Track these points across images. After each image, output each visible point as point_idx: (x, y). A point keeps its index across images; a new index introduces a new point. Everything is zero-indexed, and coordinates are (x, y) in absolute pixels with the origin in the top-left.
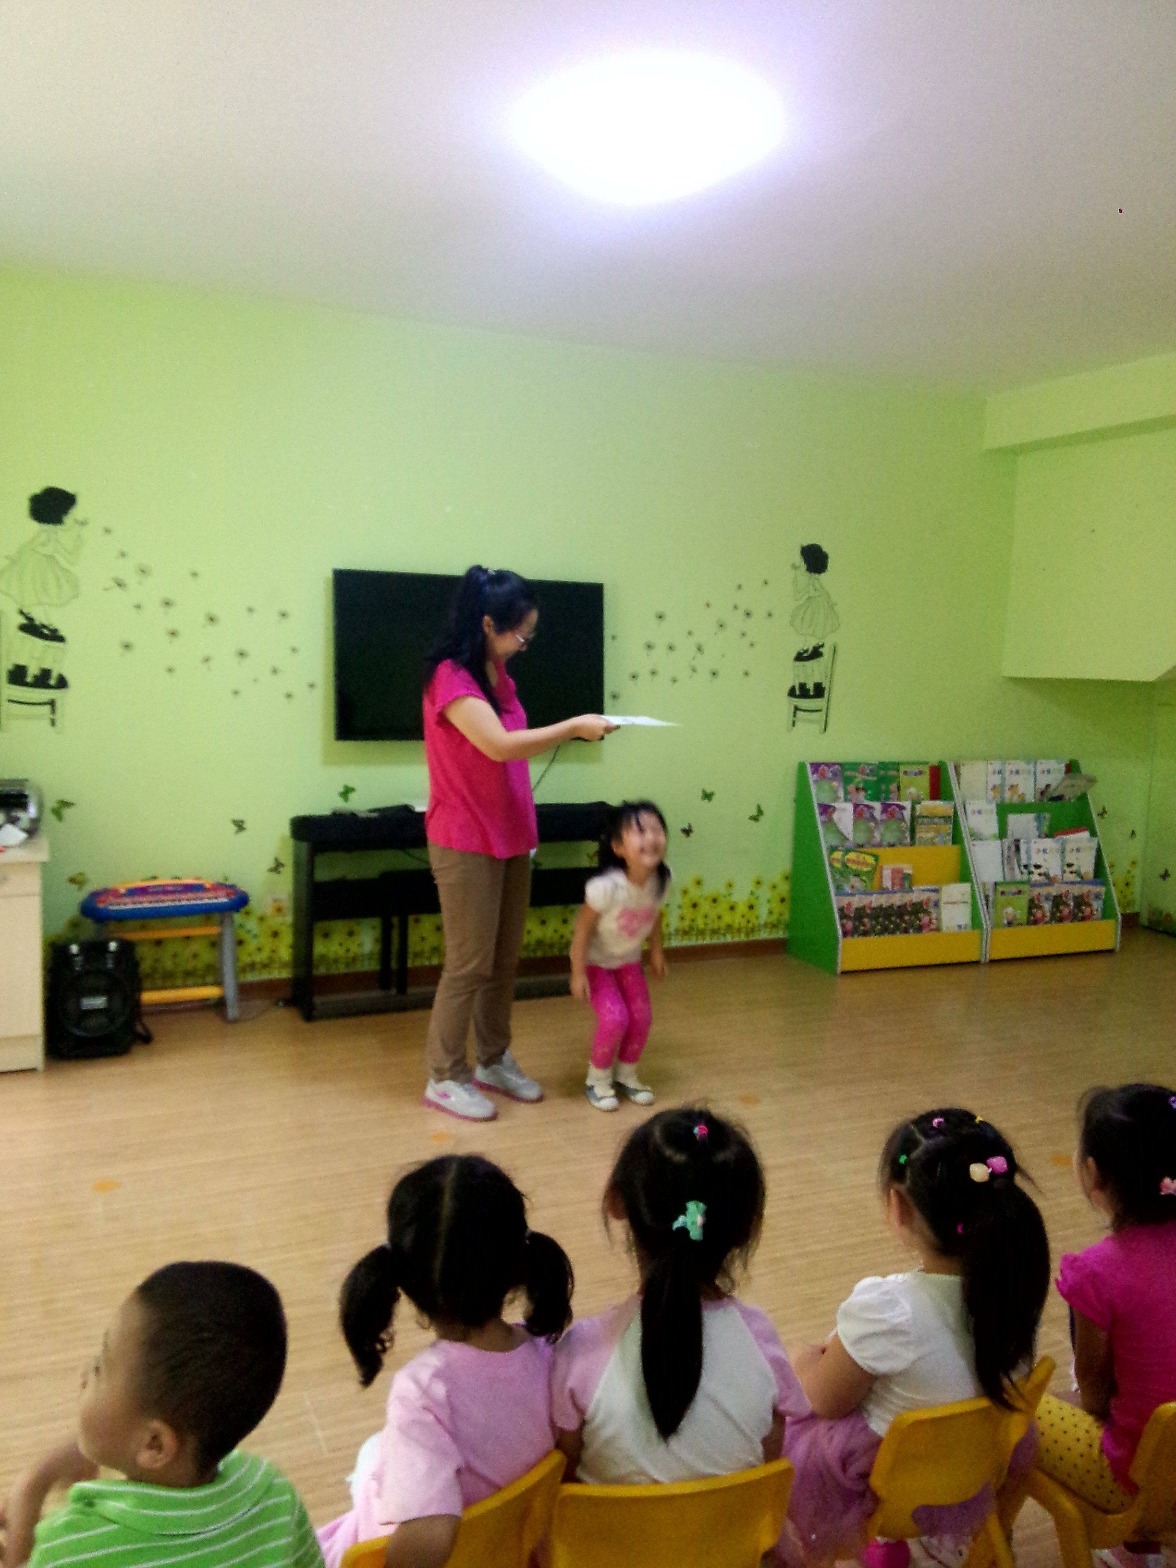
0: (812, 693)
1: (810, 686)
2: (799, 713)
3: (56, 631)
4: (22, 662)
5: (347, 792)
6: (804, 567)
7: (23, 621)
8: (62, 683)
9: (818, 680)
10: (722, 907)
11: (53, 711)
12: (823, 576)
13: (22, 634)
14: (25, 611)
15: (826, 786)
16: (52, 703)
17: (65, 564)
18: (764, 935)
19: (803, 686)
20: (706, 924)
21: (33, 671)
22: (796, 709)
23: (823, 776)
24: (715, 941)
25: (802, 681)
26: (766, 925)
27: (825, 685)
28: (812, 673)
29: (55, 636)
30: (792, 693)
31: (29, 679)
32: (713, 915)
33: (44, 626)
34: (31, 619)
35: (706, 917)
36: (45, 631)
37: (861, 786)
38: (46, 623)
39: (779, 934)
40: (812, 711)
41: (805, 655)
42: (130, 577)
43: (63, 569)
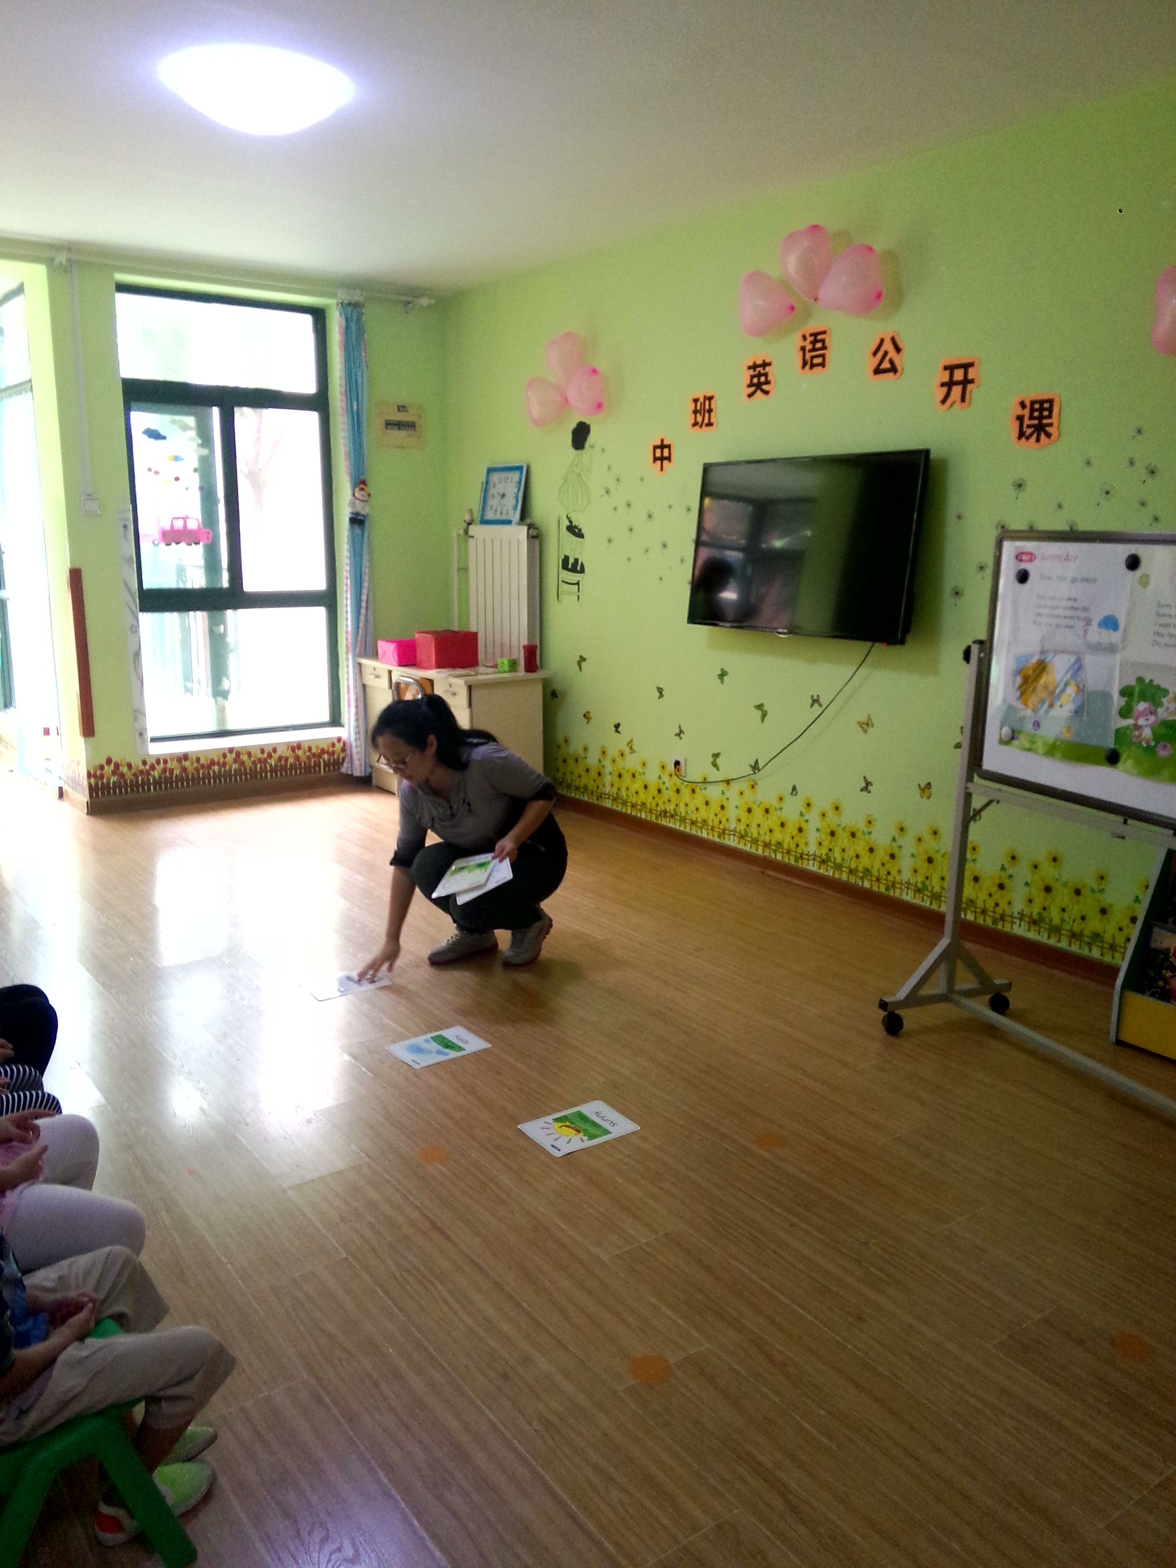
3: (580, 530)
4: (567, 554)
5: (723, 675)
7: (569, 524)
8: (582, 571)
10: (1087, 905)
11: (579, 591)
13: (568, 533)
14: (569, 516)
16: (578, 584)
17: (585, 480)
20: (1063, 920)
21: (571, 561)
24: (1075, 948)
29: (580, 535)
31: (570, 566)
32: (1075, 911)
33: (576, 527)
34: (571, 522)
35: (1063, 910)
36: (577, 530)
38: (577, 524)
42: (612, 486)
43: (584, 483)
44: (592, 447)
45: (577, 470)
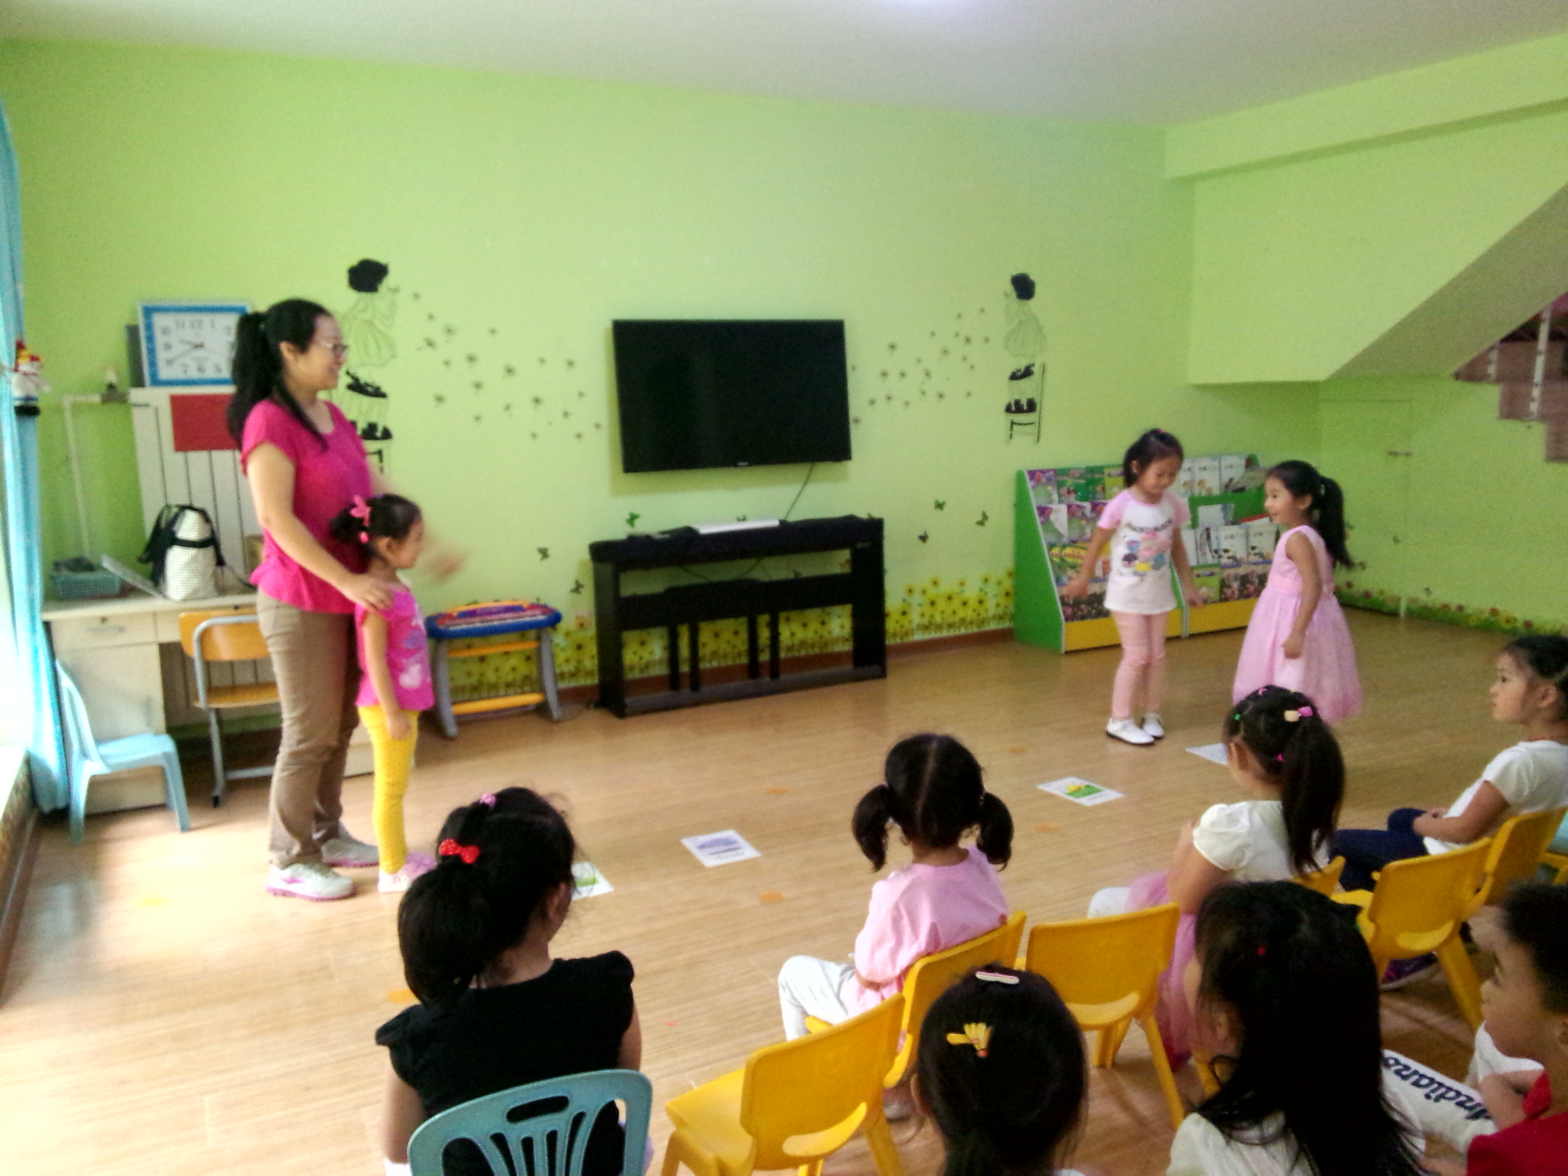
0: (1025, 408)
1: (1024, 402)
2: (1015, 426)
3: (379, 388)
5: (632, 519)
6: (1014, 295)
7: (349, 380)
8: (387, 435)
9: (1030, 397)
10: (956, 604)
11: (381, 460)
12: (1032, 303)
13: (350, 393)
14: (351, 372)
15: (1041, 490)
16: (380, 452)
17: (381, 328)
18: (993, 626)
19: (1017, 403)
20: (941, 619)
21: (362, 425)
22: (1013, 423)
23: (1039, 481)
24: (949, 634)
25: (1017, 398)
26: (994, 617)
27: (1037, 400)
28: (1025, 390)
29: (378, 393)
30: (1008, 409)
32: (948, 610)
33: (367, 385)
34: (356, 380)
35: (942, 613)
36: (370, 389)
37: (1071, 489)
38: (369, 381)
39: (1006, 624)
40: (1026, 424)
41: (1019, 374)
42: (439, 337)
43: (382, 333)
44: (395, 290)
45: (367, 316)
